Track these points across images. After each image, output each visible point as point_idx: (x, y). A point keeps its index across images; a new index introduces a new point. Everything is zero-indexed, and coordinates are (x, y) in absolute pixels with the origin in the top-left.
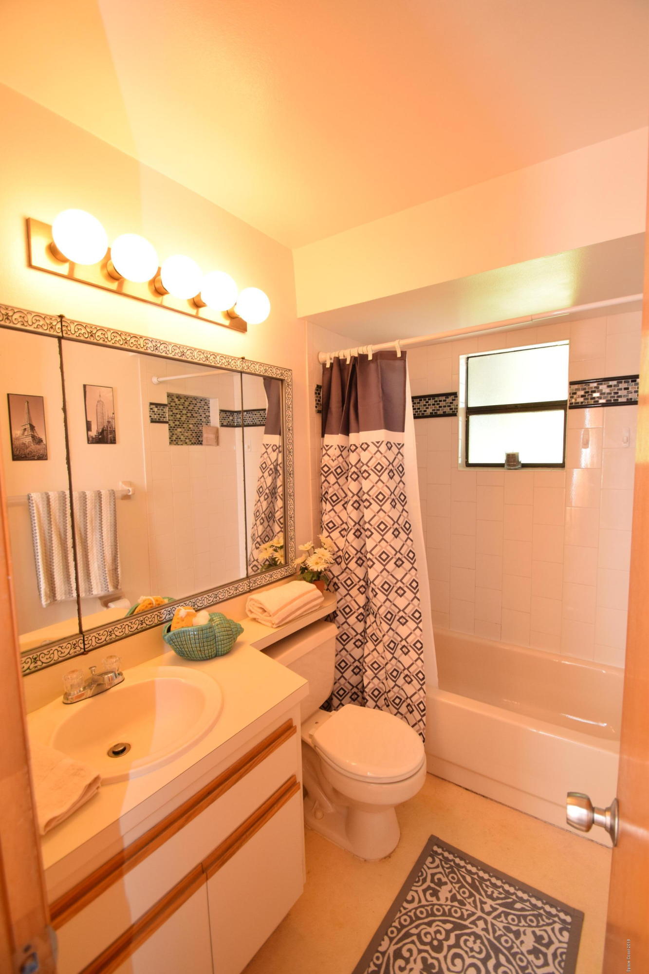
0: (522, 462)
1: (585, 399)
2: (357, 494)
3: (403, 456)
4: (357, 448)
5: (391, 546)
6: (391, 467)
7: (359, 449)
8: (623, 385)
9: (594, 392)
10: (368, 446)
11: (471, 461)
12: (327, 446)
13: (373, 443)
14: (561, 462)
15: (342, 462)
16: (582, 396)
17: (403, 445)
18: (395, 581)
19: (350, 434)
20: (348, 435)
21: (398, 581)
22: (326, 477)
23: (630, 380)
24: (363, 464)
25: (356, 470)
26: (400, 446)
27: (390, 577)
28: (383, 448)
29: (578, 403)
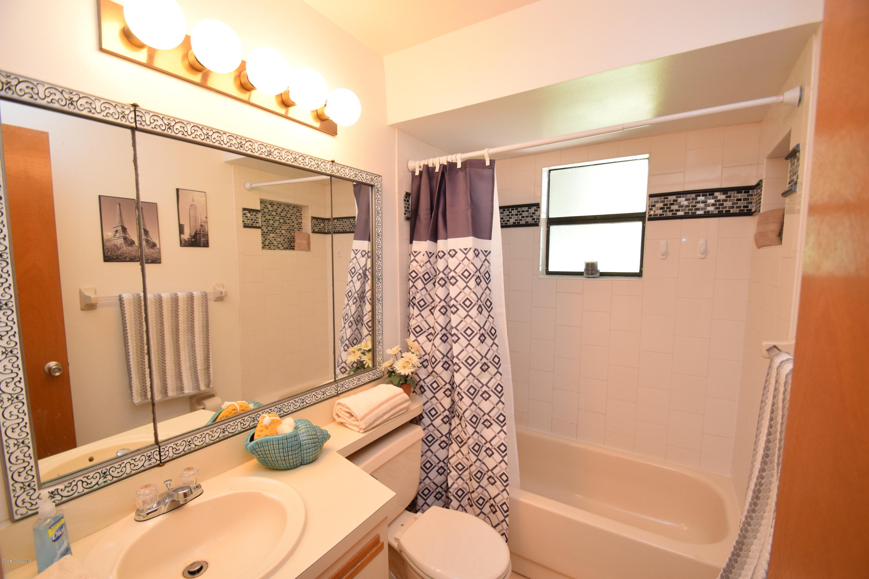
0: (600, 271)
1: (663, 212)
2: (444, 300)
3: (489, 263)
4: (445, 254)
5: (477, 350)
6: (478, 274)
7: (447, 256)
8: (701, 198)
9: (673, 204)
10: (456, 252)
11: (551, 269)
12: (415, 252)
13: (460, 250)
14: (637, 270)
15: (430, 268)
16: (661, 208)
17: (490, 252)
18: (480, 385)
19: (438, 241)
20: (436, 242)
21: (483, 385)
22: (414, 282)
23: (708, 194)
24: (451, 271)
25: (444, 276)
26: (487, 253)
27: (476, 381)
28: (471, 255)
29: (657, 215)
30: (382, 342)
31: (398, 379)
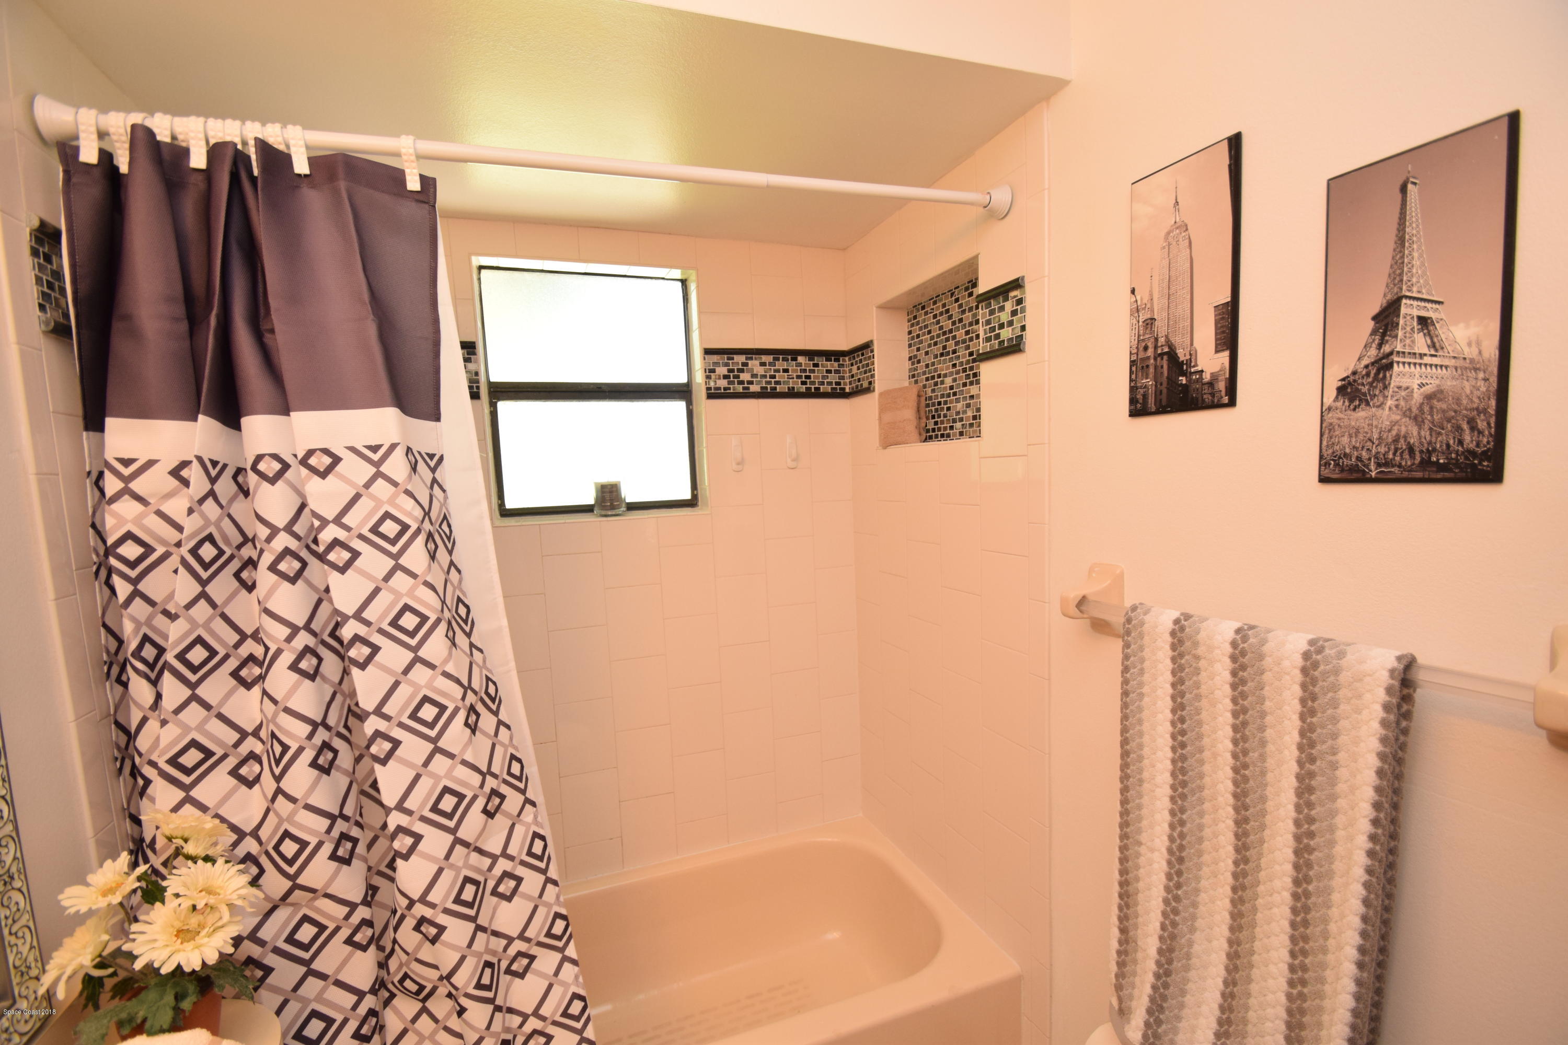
0: (628, 501)
1: (729, 383)
2: (307, 627)
3: (444, 491)
4: (286, 466)
5: (464, 763)
6: (427, 526)
7: (297, 473)
8: (781, 365)
9: (741, 371)
10: (336, 460)
11: (510, 504)
12: (127, 462)
13: (352, 449)
14: (687, 495)
15: (220, 520)
16: (725, 377)
17: (441, 459)
18: (488, 861)
19: (245, 421)
20: (237, 427)
21: (494, 858)
22: (135, 582)
23: (790, 357)
24: (324, 522)
25: (293, 544)
26: (435, 461)
27: (474, 856)
28: (396, 466)
29: (719, 388)
30: (23, 872)
31: (169, 998)
